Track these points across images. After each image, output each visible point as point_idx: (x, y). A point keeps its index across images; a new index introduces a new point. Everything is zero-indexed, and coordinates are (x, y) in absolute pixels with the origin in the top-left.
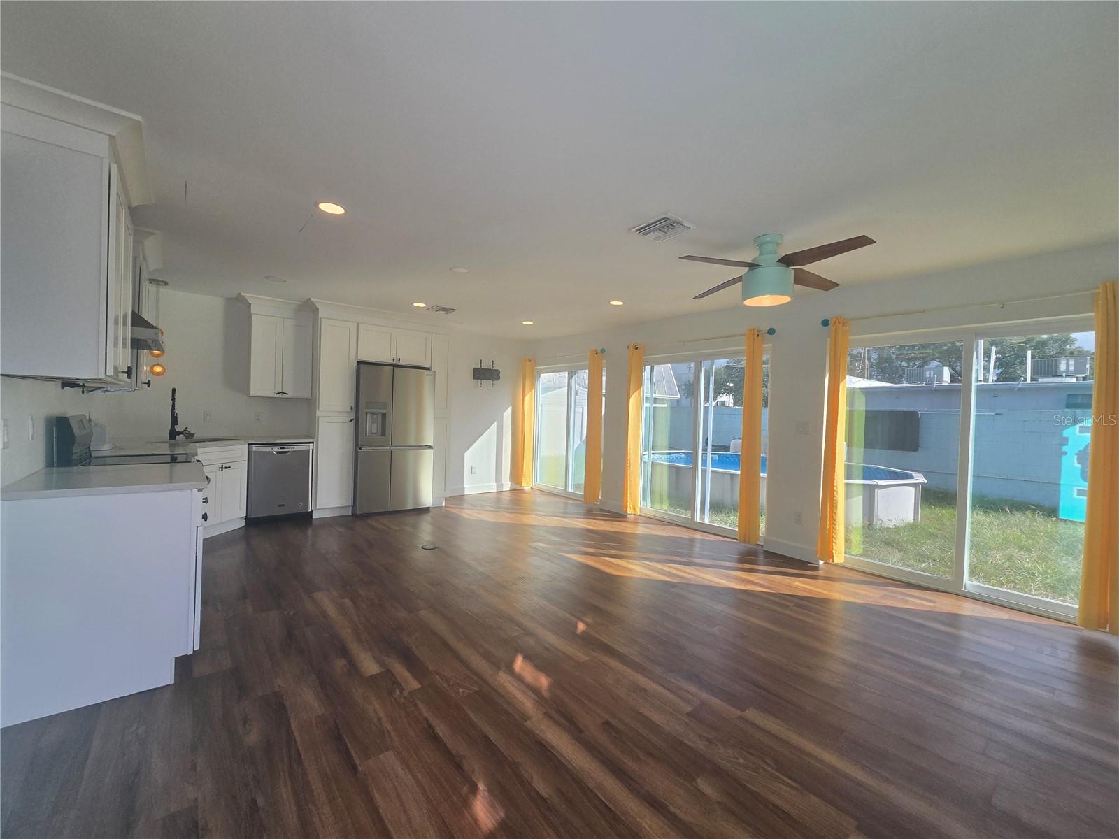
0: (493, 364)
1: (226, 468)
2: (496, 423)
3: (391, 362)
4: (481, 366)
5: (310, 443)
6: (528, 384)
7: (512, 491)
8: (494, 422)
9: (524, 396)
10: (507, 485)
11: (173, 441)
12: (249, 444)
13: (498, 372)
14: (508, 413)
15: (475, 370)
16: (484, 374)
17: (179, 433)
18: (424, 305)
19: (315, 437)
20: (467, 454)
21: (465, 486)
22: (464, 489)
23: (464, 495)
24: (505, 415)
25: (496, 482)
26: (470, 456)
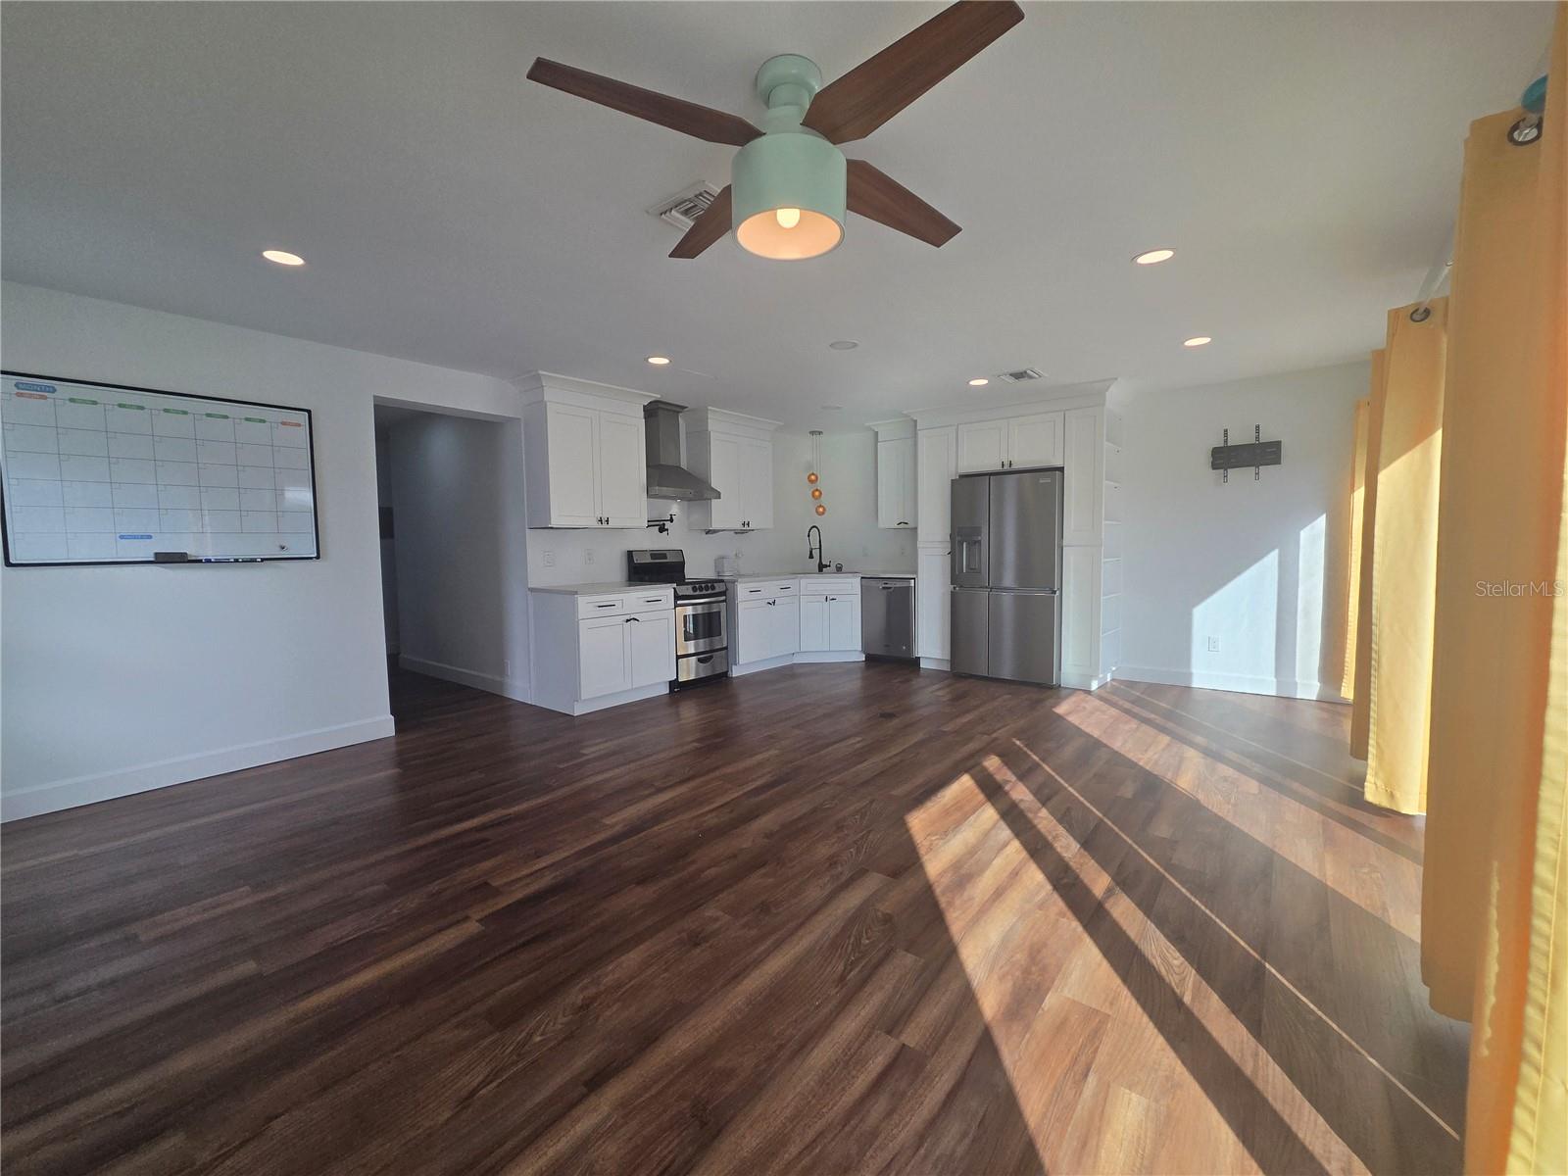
0: (1258, 432)
1: (833, 599)
2: (1276, 552)
4: (1227, 441)
5: (913, 579)
7: (1322, 702)
8: (1273, 549)
9: (1352, 492)
10: (1309, 688)
12: (863, 578)
13: (1276, 445)
14: (1313, 536)
15: (1214, 450)
16: (1239, 456)
18: (985, 382)
19: (916, 572)
20: (1198, 612)
21: (1194, 670)
22: (1190, 675)
23: (1189, 688)
24: (1304, 534)
25: (1276, 677)
26: (1206, 616)
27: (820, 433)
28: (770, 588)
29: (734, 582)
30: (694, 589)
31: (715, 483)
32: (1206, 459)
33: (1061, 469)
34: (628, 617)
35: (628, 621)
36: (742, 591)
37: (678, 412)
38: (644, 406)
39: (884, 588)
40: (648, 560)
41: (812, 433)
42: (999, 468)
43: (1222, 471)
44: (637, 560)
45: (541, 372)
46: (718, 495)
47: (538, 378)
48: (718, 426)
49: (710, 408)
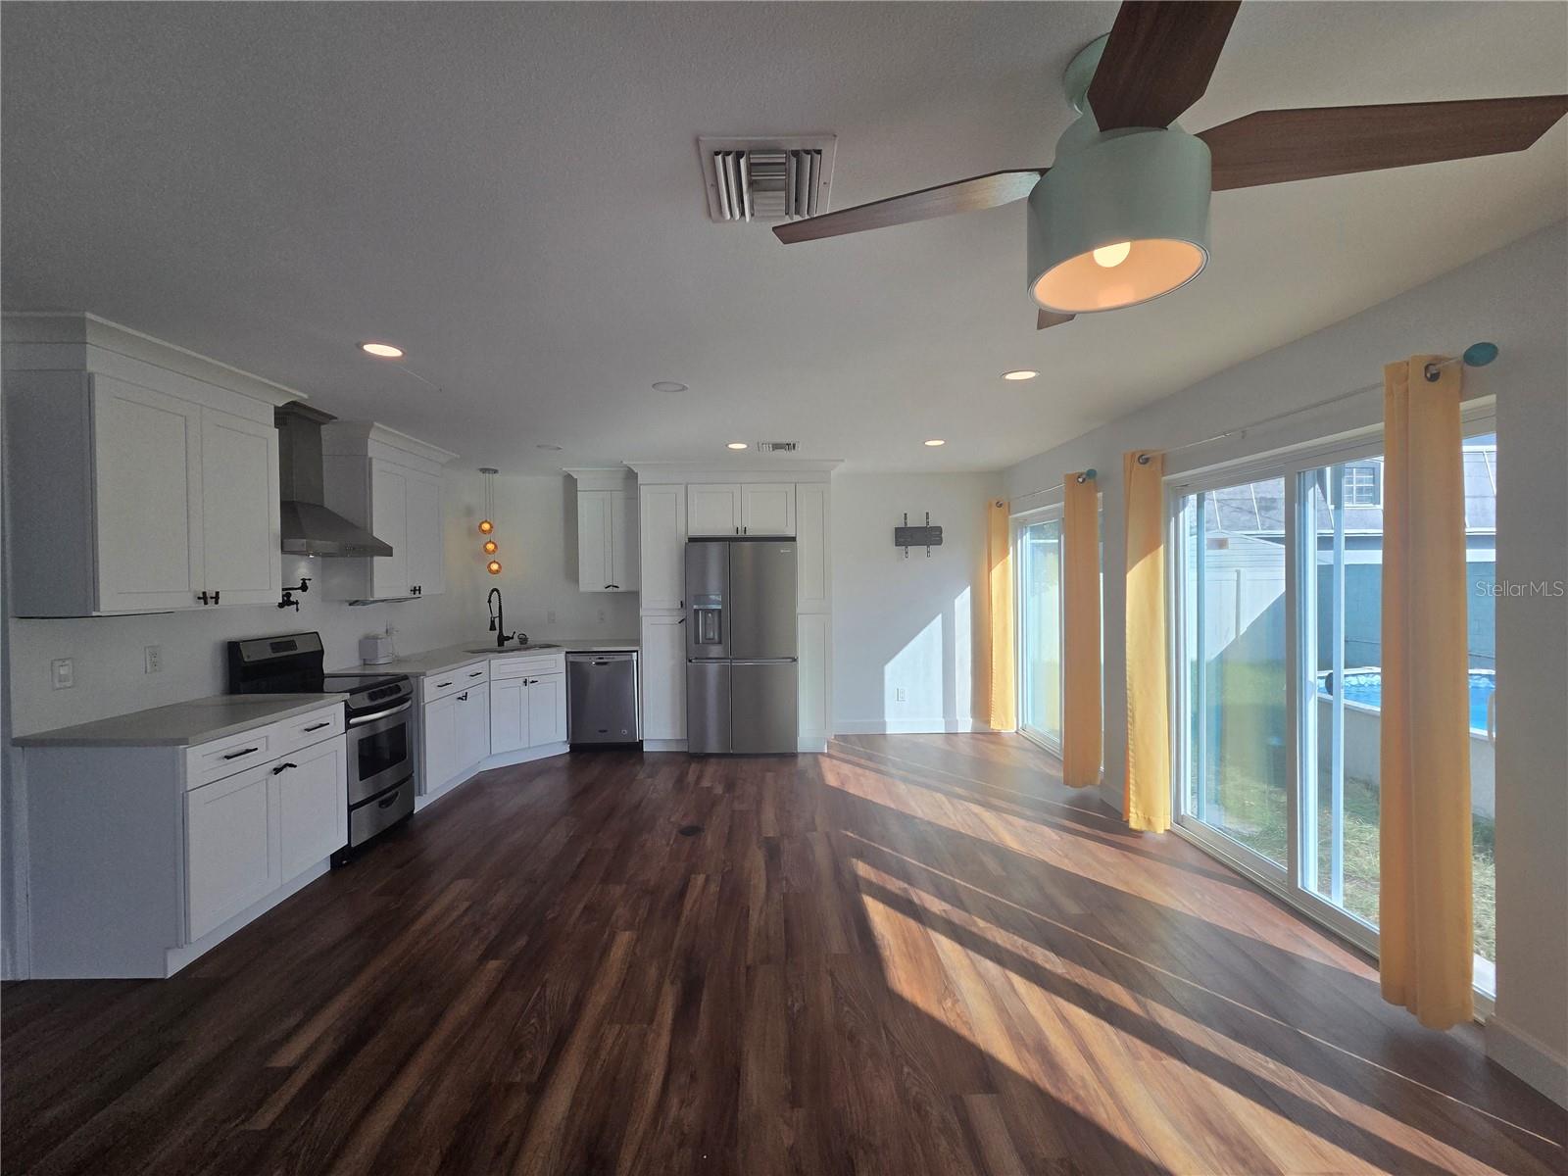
0: (927, 518)
1: (533, 682)
2: (940, 616)
3: (734, 534)
4: (906, 523)
5: (634, 651)
6: (996, 544)
7: (975, 733)
8: (938, 614)
9: (990, 570)
10: (965, 724)
11: (501, 648)
12: (567, 653)
13: (939, 529)
14: (963, 602)
15: (897, 530)
16: (914, 536)
17: (508, 638)
18: (744, 446)
19: (637, 641)
20: (889, 668)
21: (887, 720)
22: (884, 724)
23: (884, 735)
24: (957, 602)
25: (944, 717)
26: (895, 672)
27: (496, 471)
28: (459, 676)
29: (417, 676)
30: (372, 697)
31: (380, 532)
32: (890, 537)
33: (793, 539)
34: (275, 764)
35: (277, 771)
36: (429, 686)
37: (321, 424)
38: (276, 408)
39: (597, 664)
40: (269, 654)
41: (484, 471)
42: (733, 534)
43: (904, 547)
44: (250, 656)
45: (89, 315)
46: (387, 551)
47: (80, 325)
48: (383, 449)
49: (376, 424)
